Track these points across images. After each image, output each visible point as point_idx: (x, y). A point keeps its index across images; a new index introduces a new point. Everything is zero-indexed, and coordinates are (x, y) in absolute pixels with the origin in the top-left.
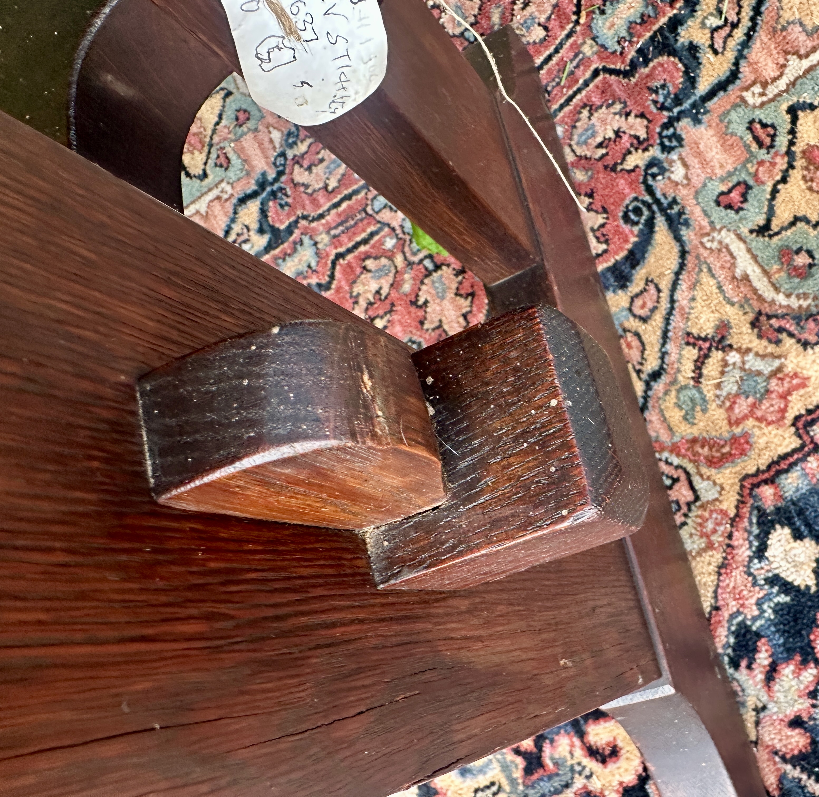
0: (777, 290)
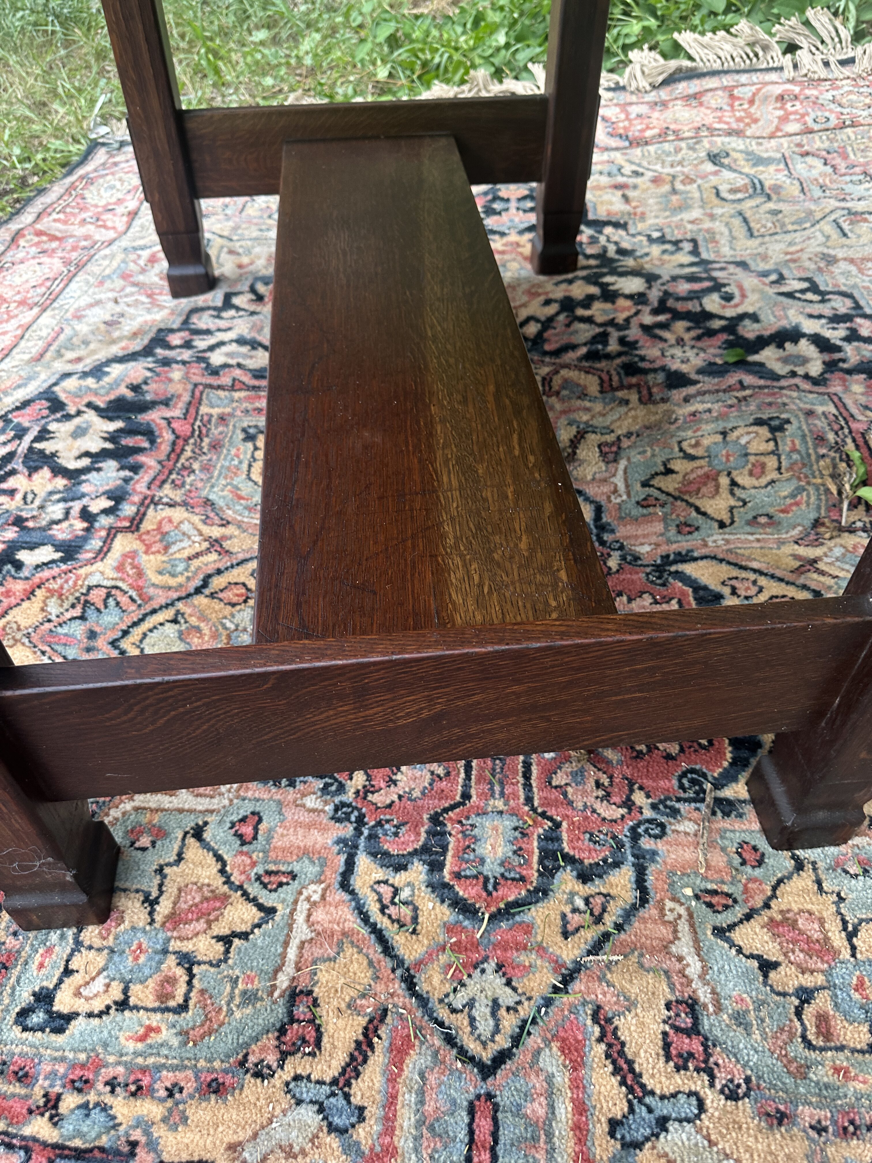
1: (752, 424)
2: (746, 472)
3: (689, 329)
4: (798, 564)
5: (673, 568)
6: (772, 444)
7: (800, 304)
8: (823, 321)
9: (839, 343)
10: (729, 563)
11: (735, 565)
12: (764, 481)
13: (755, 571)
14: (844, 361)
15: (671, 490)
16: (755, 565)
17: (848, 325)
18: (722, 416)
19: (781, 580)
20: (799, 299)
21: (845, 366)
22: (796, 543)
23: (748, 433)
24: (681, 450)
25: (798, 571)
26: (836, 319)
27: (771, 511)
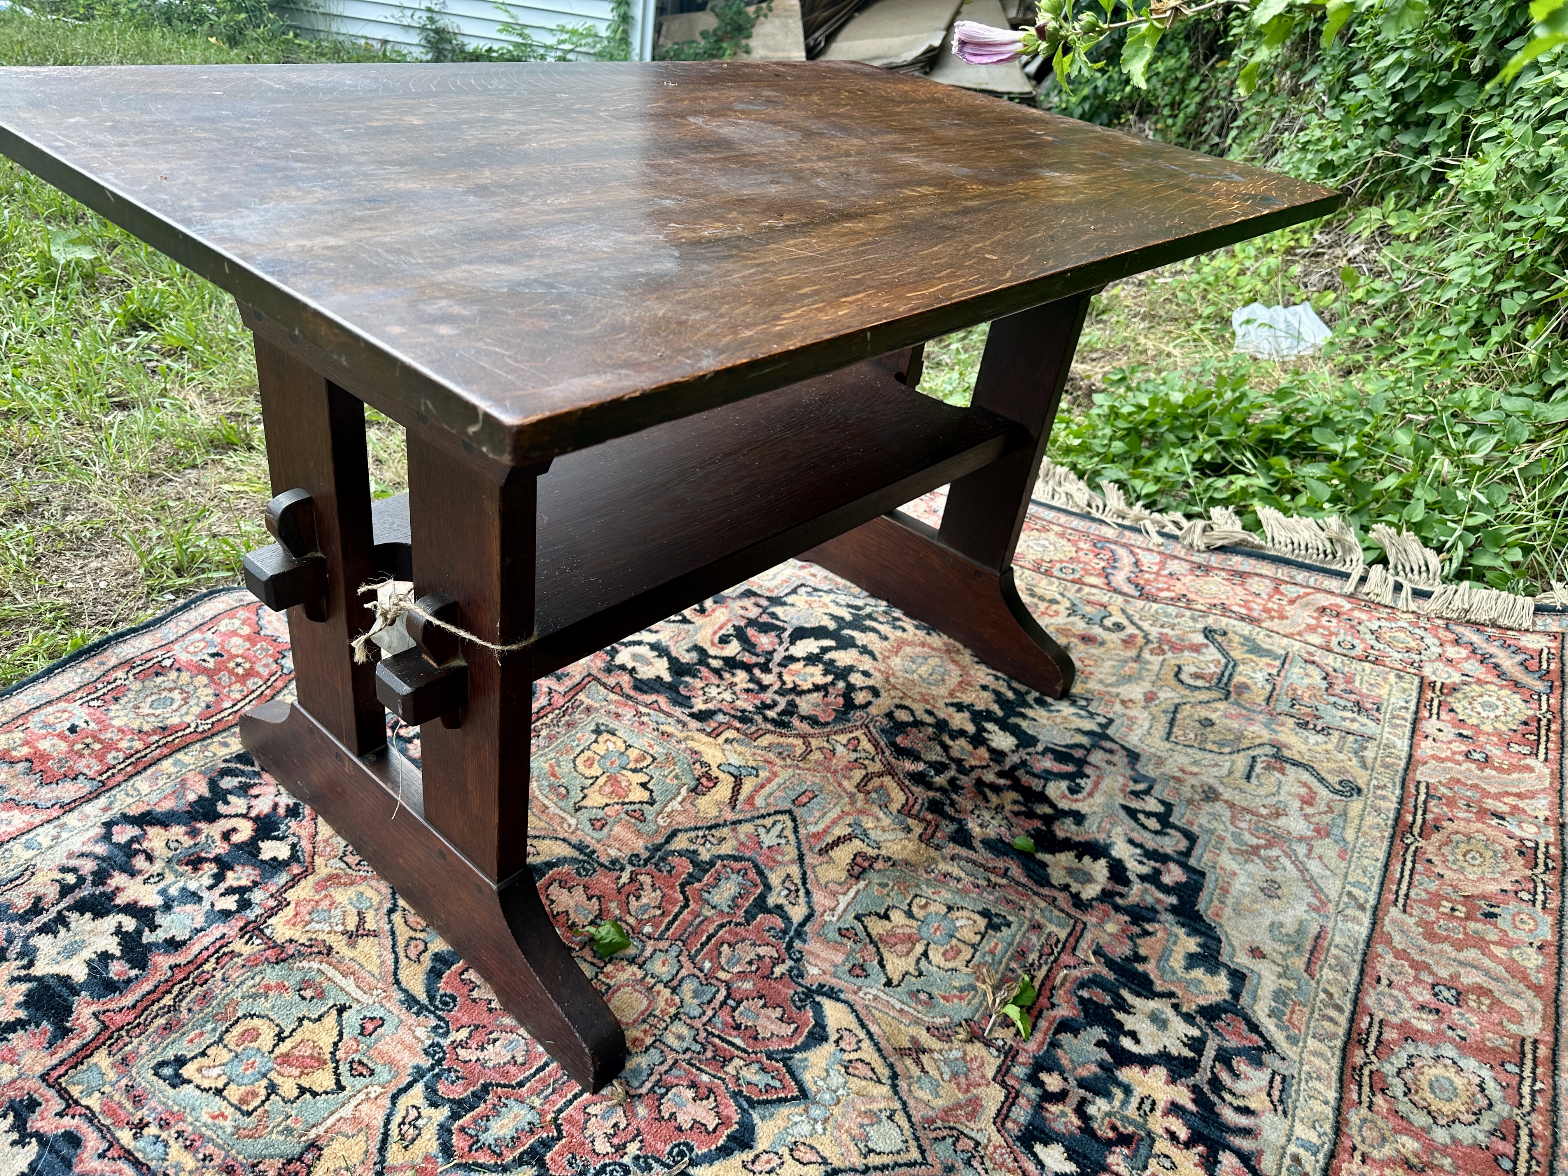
0: (319, 970)
1: (979, 913)
2: (942, 950)
3: (1015, 802)
4: (909, 1045)
5: (818, 999)
6: (979, 937)
7: (1133, 824)
8: (1138, 851)
9: (1133, 877)
10: (857, 1016)
11: (860, 1021)
12: (950, 965)
13: (869, 1032)
14: (1122, 896)
15: (874, 933)
16: (873, 1028)
17: (1157, 865)
18: (964, 892)
19: (879, 1050)
20: (1136, 820)
21: (1119, 900)
22: (928, 1029)
23: (969, 918)
24: (910, 905)
25: (902, 1052)
26: (1152, 855)
27: (935, 992)
